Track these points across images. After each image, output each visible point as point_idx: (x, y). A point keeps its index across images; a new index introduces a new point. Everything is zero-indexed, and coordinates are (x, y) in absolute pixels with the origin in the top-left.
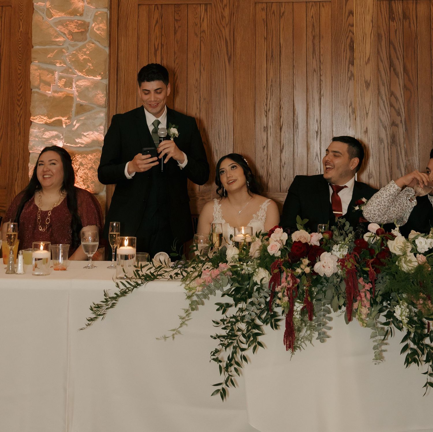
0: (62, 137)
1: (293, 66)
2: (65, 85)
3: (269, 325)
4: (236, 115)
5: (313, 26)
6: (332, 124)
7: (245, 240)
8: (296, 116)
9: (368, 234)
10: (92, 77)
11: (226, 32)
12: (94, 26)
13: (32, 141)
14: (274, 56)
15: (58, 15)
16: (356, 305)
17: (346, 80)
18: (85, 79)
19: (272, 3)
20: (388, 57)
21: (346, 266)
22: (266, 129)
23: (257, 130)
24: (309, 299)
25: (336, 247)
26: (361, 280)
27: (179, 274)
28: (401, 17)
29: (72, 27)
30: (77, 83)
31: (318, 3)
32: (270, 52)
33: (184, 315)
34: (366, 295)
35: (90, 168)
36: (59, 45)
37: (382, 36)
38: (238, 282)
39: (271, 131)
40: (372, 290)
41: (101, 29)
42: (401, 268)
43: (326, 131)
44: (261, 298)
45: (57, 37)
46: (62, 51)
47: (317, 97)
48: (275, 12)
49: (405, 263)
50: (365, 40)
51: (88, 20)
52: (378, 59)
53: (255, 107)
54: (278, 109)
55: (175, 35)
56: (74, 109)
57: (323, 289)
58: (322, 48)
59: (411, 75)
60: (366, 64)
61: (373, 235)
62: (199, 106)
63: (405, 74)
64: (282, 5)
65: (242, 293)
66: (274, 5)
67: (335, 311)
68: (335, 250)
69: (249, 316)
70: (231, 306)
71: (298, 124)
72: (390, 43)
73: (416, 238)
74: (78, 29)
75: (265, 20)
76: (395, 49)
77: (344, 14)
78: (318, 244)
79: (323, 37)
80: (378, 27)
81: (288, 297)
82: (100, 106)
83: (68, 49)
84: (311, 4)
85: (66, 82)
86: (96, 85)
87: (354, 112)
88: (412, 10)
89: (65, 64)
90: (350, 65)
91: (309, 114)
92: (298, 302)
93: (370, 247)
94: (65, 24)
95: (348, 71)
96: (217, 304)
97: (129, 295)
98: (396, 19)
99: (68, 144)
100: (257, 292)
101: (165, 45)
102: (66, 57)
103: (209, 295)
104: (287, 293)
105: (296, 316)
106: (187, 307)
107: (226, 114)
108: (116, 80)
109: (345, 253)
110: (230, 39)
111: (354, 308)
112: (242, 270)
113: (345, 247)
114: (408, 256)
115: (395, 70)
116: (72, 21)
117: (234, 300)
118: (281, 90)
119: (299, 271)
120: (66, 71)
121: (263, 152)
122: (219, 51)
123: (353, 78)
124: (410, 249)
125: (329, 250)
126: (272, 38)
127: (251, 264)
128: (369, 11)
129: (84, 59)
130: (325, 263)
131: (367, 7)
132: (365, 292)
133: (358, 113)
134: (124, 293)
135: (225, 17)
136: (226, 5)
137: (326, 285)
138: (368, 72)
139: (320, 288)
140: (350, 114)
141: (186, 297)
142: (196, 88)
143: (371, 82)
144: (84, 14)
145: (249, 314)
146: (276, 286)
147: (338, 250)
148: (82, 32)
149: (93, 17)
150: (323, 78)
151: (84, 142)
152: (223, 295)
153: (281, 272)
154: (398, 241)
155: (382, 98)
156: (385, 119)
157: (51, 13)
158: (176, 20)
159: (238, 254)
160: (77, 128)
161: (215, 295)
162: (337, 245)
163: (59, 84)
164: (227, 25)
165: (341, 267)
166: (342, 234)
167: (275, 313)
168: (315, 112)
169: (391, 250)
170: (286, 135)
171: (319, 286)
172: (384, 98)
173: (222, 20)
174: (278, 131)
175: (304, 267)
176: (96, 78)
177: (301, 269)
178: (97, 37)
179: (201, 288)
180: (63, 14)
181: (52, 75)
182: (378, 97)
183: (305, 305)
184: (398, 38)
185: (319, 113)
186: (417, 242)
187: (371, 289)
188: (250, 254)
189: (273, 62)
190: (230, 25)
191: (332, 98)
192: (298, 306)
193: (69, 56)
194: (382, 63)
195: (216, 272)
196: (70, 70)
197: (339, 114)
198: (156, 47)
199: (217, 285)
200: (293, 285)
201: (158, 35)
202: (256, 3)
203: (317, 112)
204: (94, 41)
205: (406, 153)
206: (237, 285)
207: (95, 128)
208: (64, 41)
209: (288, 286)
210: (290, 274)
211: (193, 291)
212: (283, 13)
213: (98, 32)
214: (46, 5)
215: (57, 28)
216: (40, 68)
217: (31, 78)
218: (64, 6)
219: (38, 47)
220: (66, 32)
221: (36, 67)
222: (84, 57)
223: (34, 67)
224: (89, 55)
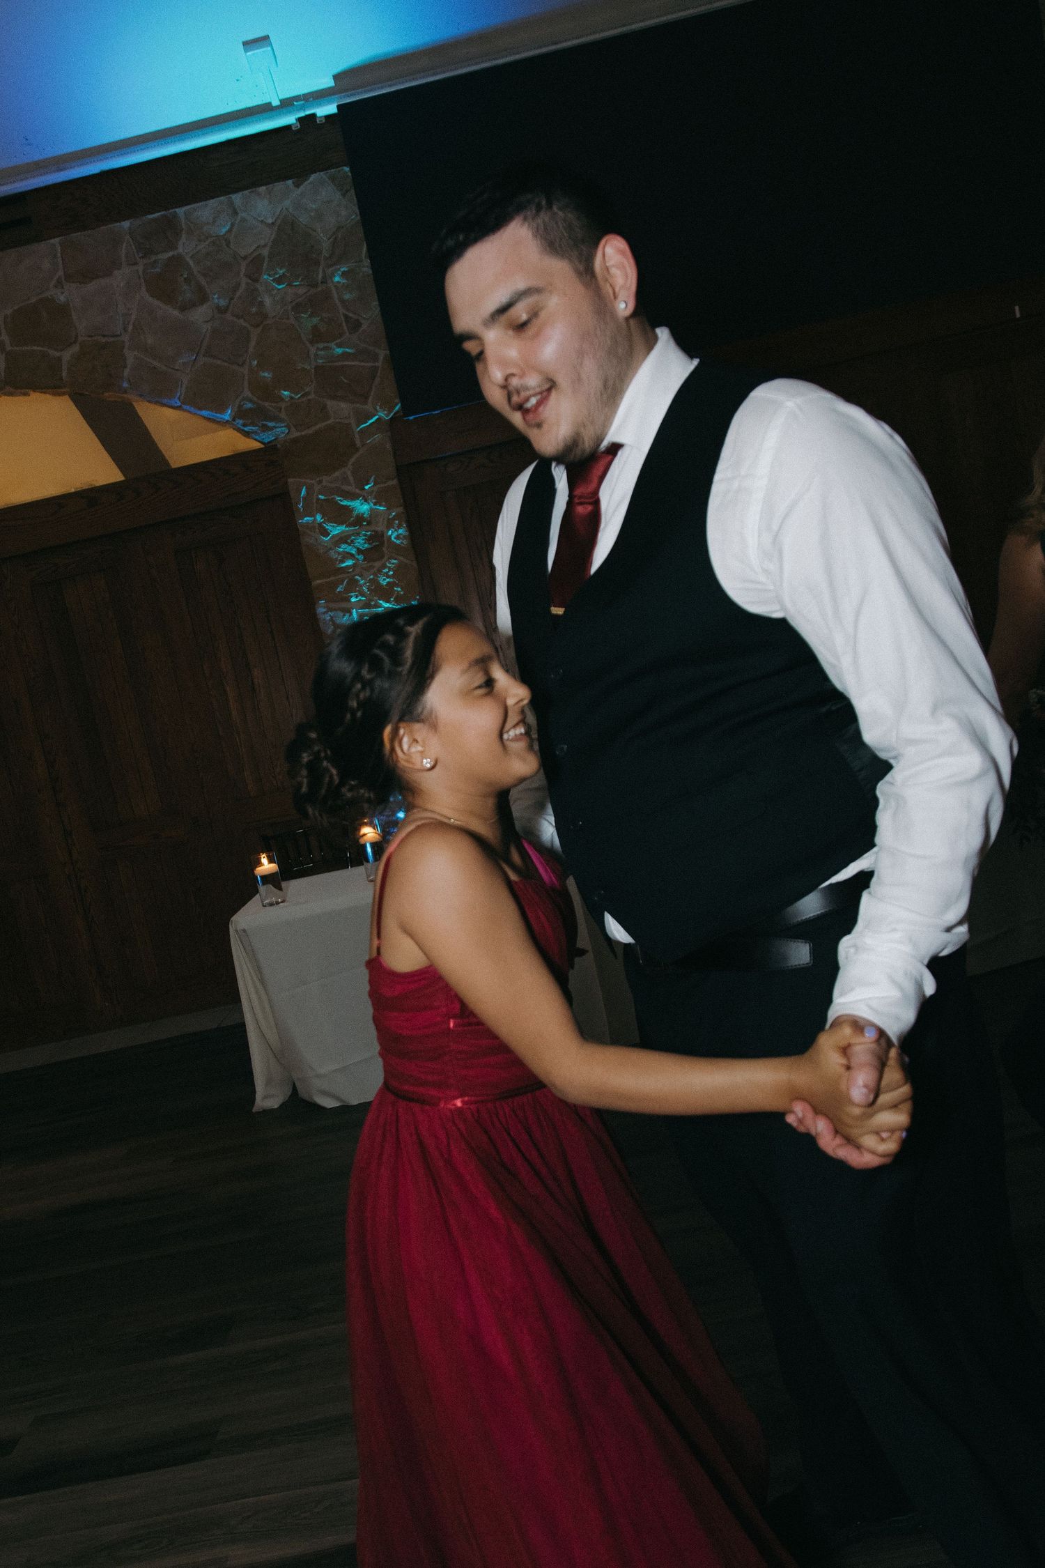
12: (392, 534)
15: (336, 530)
36: (349, 572)
41: (402, 536)
45: (342, 561)
46: (355, 579)
51: (379, 529)
74: (369, 543)
83: (361, 574)
89: (363, 596)
94: (349, 541)
102: (361, 586)
116: (358, 534)
120: (367, 605)
129: (388, 583)
144: (373, 520)
148: (375, 547)
149: (386, 523)
157: (326, 530)
178: (399, 549)
180: (342, 528)
181: (350, 616)
193: (365, 583)
196: (373, 604)
204: (396, 556)
208: (354, 566)
213: (398, 542)
214: (315, 520)
215: (340, 548)
216: (330, 609)
217: (321, 625)
218: (342, 515)
219: (319, 582)
220: (354, 551)
221: (324, 610)
222: (388, 580)
223: (321, 609)
224: (393, 576)
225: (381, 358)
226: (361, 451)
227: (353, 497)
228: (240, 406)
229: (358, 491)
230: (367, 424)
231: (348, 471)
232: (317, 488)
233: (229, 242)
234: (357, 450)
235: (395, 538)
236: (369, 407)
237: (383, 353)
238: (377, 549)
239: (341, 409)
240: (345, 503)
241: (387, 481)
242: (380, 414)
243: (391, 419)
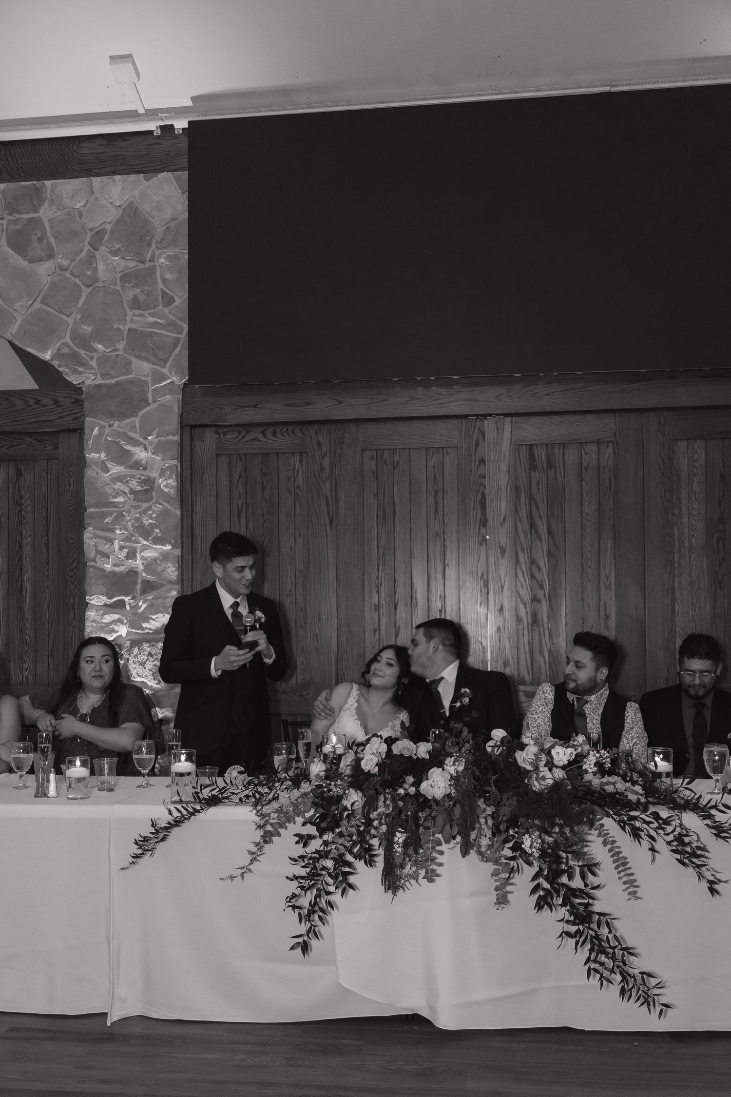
0: (125, 621)
1: (411, 529)
2: (128, 557)
3: (363, 861)
4: (340, 591)
5: (435, 478)
6: (459, 600)
7: (334, 753)
8: (414, 591)
9: (491, 743)
10: (160, 546)
11: (327, 488)
12: (161, 482)
13: (88, 626)
14: (386, 517)
15: (116, 469)
16: (473, 835)
17: (477, 543)
18: (152, 548)
19: (384, 450)
20: (529, 515)
21: (461, 785)
22: (378, 607)
23: (367, 609)
24: (414, 828)
25: (449, 761)
26: (481, 802)
27: (250, 796)
28: (545, 466)
29: (134, 484)
30: (142, 554)
31: (441, 449)
32: (382, 512)
33: (254, 849)
34: (486, 822)
36: (119, 507)
37: (521, 490)
38: (323, 807)
39: (384, 610)
40: (495, 815)
41: (170, 486)
42: (531, 787)
43: (452, 609)
44: (352, 827)
45: (115, 497)
46: (123, 515)
47: (440, 569)
48: (388, 461)
49: (536, 780)
50: (499, 496)
51: (154, 474)
52: (515, 519)
53: (363, 581)
54: (392, 583)
55: (262, 492)
56: (139, 587)
57: (433, 815)
58: (446, 506)
59: (556, 537)
60: (501, 525)
61: (499, 743)
62: (294, 580)
63: (550, 538)
64: (396, 453)
65: (328, 820)
66: (385, 451)
67: (447, 842)
68: (449, 764)
69: (335, 851)
70: (314, 837)
71: (416, 601)
72: (531, 498)
73: (553, 747)
74: (141, 487)
75: (375, 471)
76: (537, 506)
77: (473, 462)
78: (427, 757)
79: (447, 492)
80: (516, 478)
81: (385, 826)
82: (170, 582)
83: (129, 511)
84: (432, 450)
85: (128, 553)
86: (165, 556)
87: (486, 585)
88: (559, 457)
89: (126, 530)
90: (481, 527)
91: (430, 589)
92: (400, 832)
93: (493, 759)
94: (124, 481)
95: (479, 534)
96: (296, 835)
97: (186, 825)
98: (539, 467)
99: (133, 630)
100: (347, 820)
101: (251, 505)
102: (128, 521)
103: (287, 824)
104: (385, 821)
105: (397, 849)
106: (258, 839)
107: (327, 591)
108: (190, 550)
109: (461, 768)
110: (331, 496)
111: (471, 839)
112: (330, 790)
113: (461, 760)
114: (540, 772)
115: (537, 532)
116: (134, 477)
117: (318, 830)
118: (396, 559)
119: (401, 791)
120: (128, 539)
121: (374, 635)
122: (317, 510)
123: (484, 543)
124: (544, 762)
125: (441, 765)
126: (384, 493)
127: (339, 783)
128: (504, 457)
129: (150, 524)
130: (434, 781)
131: (503, 453)
132: (486, 818)
133: (491, 586)
134: (177, 823)
135: (324, 469)
136: (325, 454)
137: (437, 808)
138: (504, 536)
139: (428, 813)
140: (481, 587)
141: (256, 827)
142: (291, 558)
143: (508, 547)
144: (149, 467)
145: (336, 847)
146: (371, 812)
147: (452, 764)
148: (146, 490)
149: (159, 471)
150: (448, 544)
151: (152, 627)
152: (304, 824)
153: (378, 793)
154: (529, 753)
155: (521, 567)
156: (525, 593)
157: (107, 467)
158: (264, 474)
159: (324, 771)
160: (144, 609)
161: (295, 824)
162: (451, 757)
163: (120, 556)
164: (327, 479)
165: (455, 786)
166: (458, 744)
167: (371, 845)
168: (437, 587)
169: (519, 764)
170: (402, 614)
171: (427, 810)
172: (523, 567)
173: (322, 472)
174: (393, 610)
175: (408, 787)
176: (165, 548)
177: (405, 789)
178: (165, 496)
179: (276, 815)
180: (121, 468)
182: (516, 566)
183: (409, 835)
184: (541, 493)
185: (442, 587)
186: (553, 752)
187: (493, 813)
188: (340, 771)
189: (385, 524)
190: (331, 479)
191: (459, 568)
192: (400, 837)
193: (131, 520)
194: (521, 522)
195: (296, 793)
196: (133, 538)
197: (468, 589)
198: (240, 508)
199: (296, 811)
200: (393, 811)
201: (242, 492)
202: (363, 450)
203: (440, 587)
204: (162, 502)
205: (550, 634)
206: (321, 810)
207: (162, 610)
208: (125, 502)
209: (387, 812)
210: (390, 796)
211: (267, 818)
212: (398, 462)
213: (166, 490)
214: (100, 457)
215: (115, 484)
216: (95, 536)
217: (85, 548)
218: (123, 457)
219: (92, 510)
220: (127, 491)
221: (91, 536)
222: (150, 521)
223: (88, 535)
224: (155, 519)
225: (184, 331)
226: (153, 406)
227: (136, 443)
228: (59, 349)
229: (142, 440)
230: (161, 385)
231: (136, 420)
232: (107, 430)
233: (82, 215)
234: (149, 405)
235: (164, 486)
236: (166, 371)
237: (186, 327)
238: (148, 489)
239: (142, 368)
240: (128, 447)
241: (168, 435)
242: (174, 378)
243: (185, 384)
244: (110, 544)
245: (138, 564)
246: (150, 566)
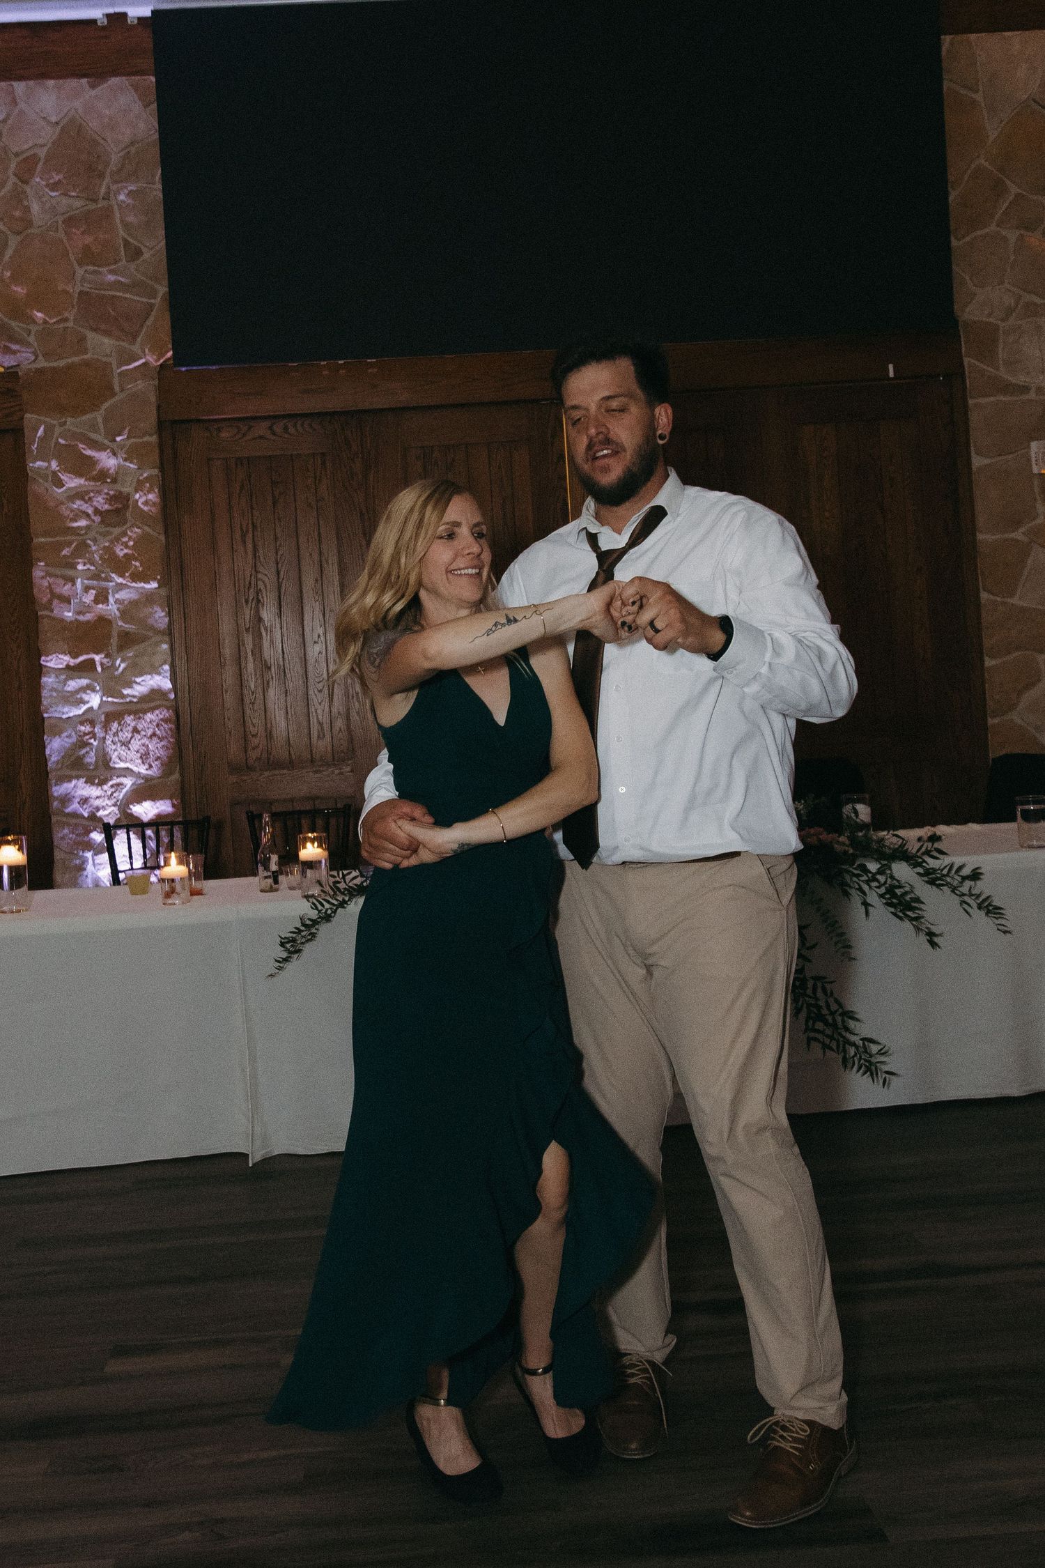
0: (98, 688)
2: (97, 601)
10: (142, 585)
12: (138, 498)
13: (45, 698)
15: (73, 482)
18: (130, 587)
29: (100, 502)
30: (117, 596)
35: (151, 737)
36: (80, 535)
41: (151, 503)
45: (74, 520)
46: (86, 544)
51: (126, 490)
55: (274, 507)
56: (114, 641)
62: (322, 623)
74: (110, 504)
82: (157, 632)
83: (94, 539)
85: (96, 596)
86: (149, 598)
89: (93, 565)
94: (86, 498)
99: (109, 700)
101: (258, 525)
102: (94, 553)
116: (99, 492)
120: (96, 576)
129: (126, 555)
136: (356, 454)
144: (120, 480)
148: (117, 511)
149: (135, 484)
151: (137, 694)
157: (60, 480)
158: (275, 483)
160: (123, 670)
163: (84, 600)
173: (352, 479)
176: (147, 586)
178: (143, 517)
180: (82, 481)
181: (73, 586)
193: (98, 551)
196: (103, 575)
198: (245, 530)
201: (246, 509)
202: (406, 448)
204: (140, 525)
207: (154, 670)
208: (88, 527)
213: (146, 508)
214: (50, 466)
215: (74, 503)
216: (49, 575)
217: (35, 591)
218: (83, 466)
219: (41, 540)
220: (90, 511)
221: (42, 574)
222: (126, 551)
223: (38, 572)
224: (133, 548)
225: (160, 295)
226: (120, 396)
227: (101, 447)
229: (106, 442)
230: (131, 367)
231: (98, 416)
232: (58, 430)
233: (2, 134)
234: (114, 394)
235: (142, 503)
236: (136, 346)
237: (162, 290)
238: (119, 510)
239: (102, 345)
240: (89, 452)
241: (144, 435)
242: (148, 357)
243: (161, 365)
244: (70, 584)
245: (111, 608)
246: (128, 611)
